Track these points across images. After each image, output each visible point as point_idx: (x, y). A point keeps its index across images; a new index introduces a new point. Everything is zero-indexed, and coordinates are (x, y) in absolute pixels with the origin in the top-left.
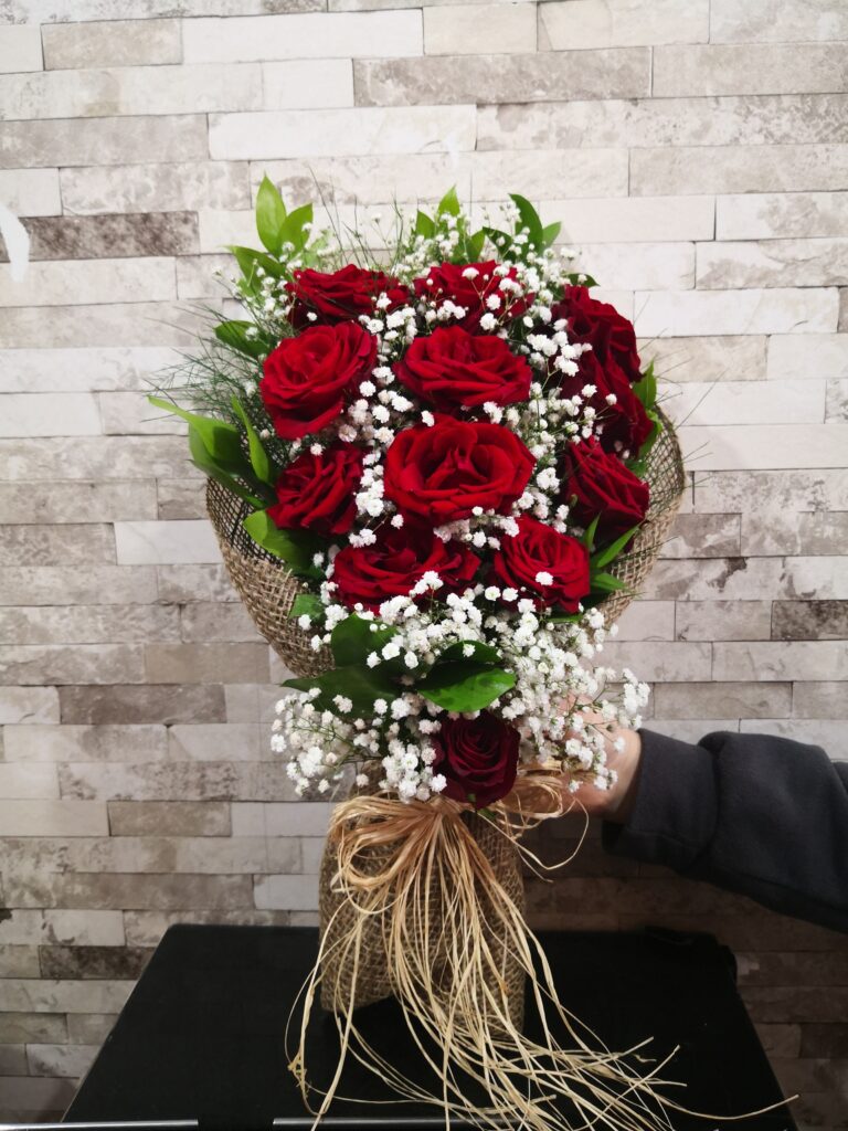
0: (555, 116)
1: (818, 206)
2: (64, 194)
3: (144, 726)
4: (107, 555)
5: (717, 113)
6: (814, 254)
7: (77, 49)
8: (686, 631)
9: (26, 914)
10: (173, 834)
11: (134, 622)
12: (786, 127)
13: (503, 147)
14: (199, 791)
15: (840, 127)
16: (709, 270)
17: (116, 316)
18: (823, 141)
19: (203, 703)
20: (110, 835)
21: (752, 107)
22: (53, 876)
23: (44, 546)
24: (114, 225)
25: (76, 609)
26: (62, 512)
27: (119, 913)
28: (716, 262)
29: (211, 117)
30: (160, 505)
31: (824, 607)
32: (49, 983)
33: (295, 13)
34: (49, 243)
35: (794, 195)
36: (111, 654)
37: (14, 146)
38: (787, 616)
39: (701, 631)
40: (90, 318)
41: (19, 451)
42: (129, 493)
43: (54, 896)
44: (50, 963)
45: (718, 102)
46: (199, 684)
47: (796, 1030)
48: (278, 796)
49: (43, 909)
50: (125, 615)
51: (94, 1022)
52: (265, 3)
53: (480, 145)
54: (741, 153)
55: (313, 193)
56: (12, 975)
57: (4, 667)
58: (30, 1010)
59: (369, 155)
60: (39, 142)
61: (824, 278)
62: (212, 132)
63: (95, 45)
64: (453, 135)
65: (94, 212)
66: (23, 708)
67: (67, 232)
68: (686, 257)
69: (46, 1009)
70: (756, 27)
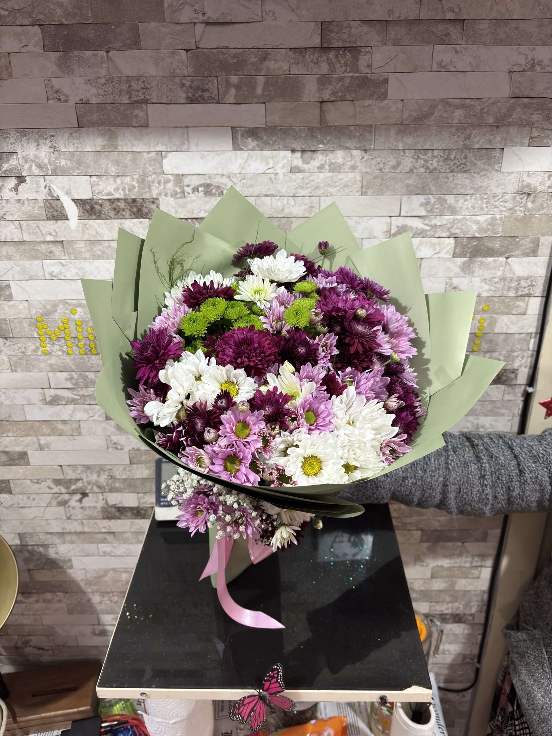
0: (328, 157)
1: (448, 202)
2: (93, 189)
5: (404, 157)
6: (444, 223)
7: (95, 117)
9: (95, 495)
12: (435, 165)
13: (304, 171)
15: (460, 165)
16: (396, 229)
18: (452, 171)
20: (131, 463)
21: (420, 155)
22: (106, 480)
24: (119, 204)
27: (136, 494)
28: (400, 225)
29: (164, 153)
32: (107, 521)
33: (203, 103)
34: (87, 211)
35: (437, 196)
37: (67, 164)
40: (110, 247)
43: (107, 488)
44: (106, 513)
45: (404, 152)
47: (419, 533)
49: (102, 493)
51: (127, 535)
52: (188, 98)
53: (293, 170)
54: (414, 176)
55: (214, 191)
56: (90, 518)
57: (78, 397)
58: (99, 531)
59: (240, 174)
60: (79, 163)
61: (448, 234)
62: (164, 161)
63: (104, 116)
64: (280, 165)
65: (109, 197)
66: (89, 414)
67: (96, 206)
68: (387, 223)
69: (106, 531)
70: (425, 116)
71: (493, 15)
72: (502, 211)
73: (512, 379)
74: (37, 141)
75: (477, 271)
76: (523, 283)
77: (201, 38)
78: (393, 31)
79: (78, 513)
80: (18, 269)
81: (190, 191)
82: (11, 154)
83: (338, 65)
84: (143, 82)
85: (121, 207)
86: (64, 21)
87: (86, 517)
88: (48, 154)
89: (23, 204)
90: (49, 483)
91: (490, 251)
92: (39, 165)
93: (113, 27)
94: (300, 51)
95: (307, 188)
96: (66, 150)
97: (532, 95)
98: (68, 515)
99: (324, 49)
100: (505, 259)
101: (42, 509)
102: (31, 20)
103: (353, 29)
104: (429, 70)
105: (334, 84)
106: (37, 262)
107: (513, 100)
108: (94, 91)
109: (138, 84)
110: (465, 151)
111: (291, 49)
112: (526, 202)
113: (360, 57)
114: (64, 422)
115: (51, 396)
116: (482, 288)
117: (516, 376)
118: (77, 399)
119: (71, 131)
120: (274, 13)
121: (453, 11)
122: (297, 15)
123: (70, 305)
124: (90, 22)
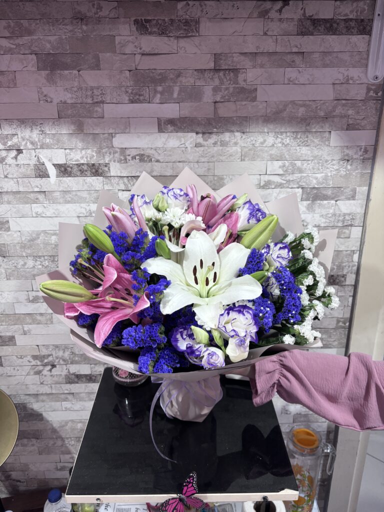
0: (219, 137)
1: (297, 165)
2: (67, 157)
5: (268, 137)
6: (295, 178)
7: (70, 112)
9: (61, 366)
12: (288, 141)
13: (204, 146)
15: (304, 142)
16: (264, 183)
17: (85, 195)
18: (299, 146)
21: (278, 135)
22: (69, 355)
24: (83, 167)
27: (89, 365)
28: (266, 180)
29: (113, 134)
32: (68, 385)
33: (139, 103)
34: (62, 172)
35: (290, 161)
37: (50, 142)
40: (76, 195)
41: (55, 234)
43: (69, 361)
44: (68, 379)
45: (268, 134)
49: (66, 365)
51: (82, 395)
52: (130, 100)
53: (197, 145)
54: (275, 149)
55: (146, 159)
56: (57, 383)
58: (63, 392)
59: (163, 148)
60: (58, 141)
61: (298, 185)
62: (114, 139)
63: (75, 111)
64: (189, 142)
65: (77, 163)
67: (68, 169)
68: (258, 179)
69: (68, 392)
70: (281, 111)
71: (322, 49)
72: (331, 171)
73: (343, 282)
74: (31, 127)
75: (317, 210)
76: (347, 218)
77: (139, 63)
78: (259, 60)
79: (49, 380)
80: (15, 210)
81: (130, 159)
82: (14, 135)
83: (225, 80)
84: (102, 90)
85: (85, 169)
86: (51, 52)
87: (54, 383)
88: (38, 135)
89: (20, 167)
90: (29, 358)
91: (325, 197)
92: (32, 142)
93: (83, 56)
94: (201, 71)
95: (206, 157)
96: (50, 133)
97: (348, 98)
98: (42, 381)
99: (216, 70)
100: (335, 202)
101: (23, 377)
102: (30, 51)
103: (235, 58)
104: (283, 83)
106: (27, 205)
107: (336, 102)
108: (69, 95)
109: (98, 91)
110: (307, 133)
111: (196, 70)
112: (347, 165)
113: (239, 75)
114: (41, 314)
115: (33, 297)
116: (321, 220)
117: (345, 280)
119: (54, 120)
120: (185, 48)
121: (297, 47)
122: (200, 49)
123: (48, 234)
124: (68, 52)
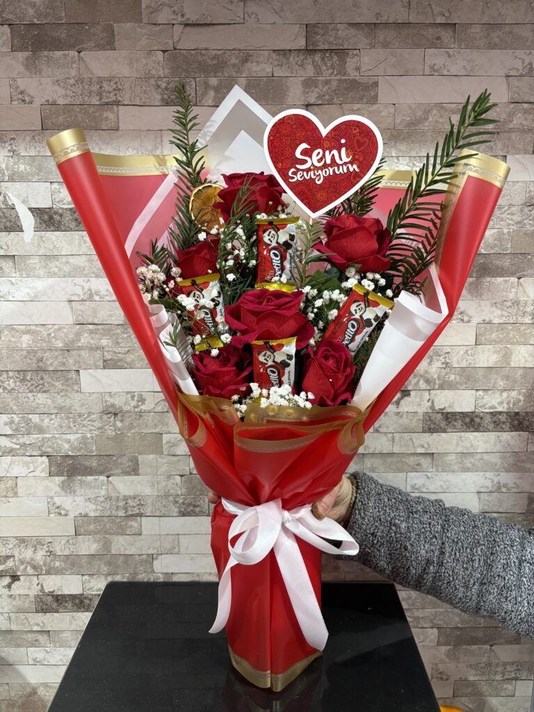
2: (53, 196)
3: (95, 477)
4: (76, 388)
5: (398, 165)
7: (61, 119)
8: (380, 427)
9: (28, 578)
10: (110, 534)
11: (89, 423)
14: (124, 511)
19: (127, 465)
20: (76, 535)
21: (415, 163)
22: (43, 557)
23: (41, 382)
25: (59, 416)
26: (51, 364)
27: (80, 577)
30: (105, 361)
31: (449, 415)
32: (40, 614)
34: (45, 222)
36: (77, 439)
37: (26, 170)
38: (431, 420)
39: (388, 427)
40: (67, 262)
41: (28, 332)
42: (87, 355)
43: (44, 568)
44: (41, 604)
45: (398, 160)
46: (125, 455)
47: (435, 631)
48: (167, 514)
49: (38, 575)
50: (85, 418)
51: (64, 635)
52: (163, 100)
56: (20, 610)
57: (18, 447)
58: (30, 629)
60: (40, 169)
63: (70, 118)
66: (29, 468)
67: (55, 216)
69: (39, 629)
70: (418, 122)
71: (486, 19)
72: (509, 225)
75: (485, 294)
77: (178, 41)
78: (381, 35)
79: (5, 604)
83: (324, 68)
84: (116, 83)
86: (35, 21)
87: (14, 610)
88: (5, 158)
91: (500, 270)
93: (87, 27)
94: (284, 53)
96: (26, 154)
99: (309, 51)
100: (517, 279)
102: (1, 20)
103: (339, 32)
104: (421, 73)
105: (321, 87)
107: (512, 105)
108: (61, 92)
109: (110, 85)
111: (274, 51)
113: (348, 59)
116: (493, 313)
118: (16, 449)
119: (33, 134)
120: (256, 15)
121: (444, 15)
122: (281, 17)
123: (17, 331)
124: (63, 22)
